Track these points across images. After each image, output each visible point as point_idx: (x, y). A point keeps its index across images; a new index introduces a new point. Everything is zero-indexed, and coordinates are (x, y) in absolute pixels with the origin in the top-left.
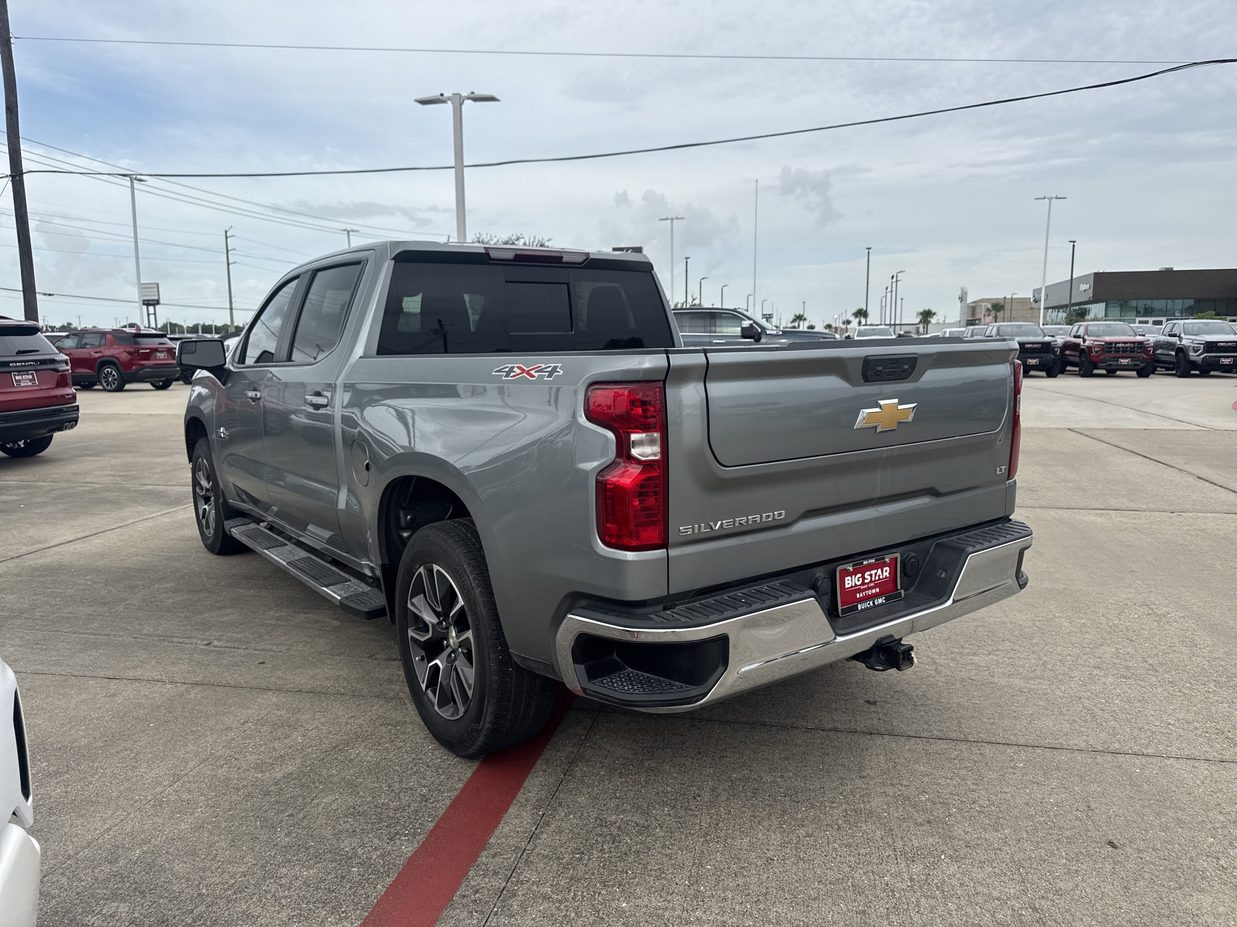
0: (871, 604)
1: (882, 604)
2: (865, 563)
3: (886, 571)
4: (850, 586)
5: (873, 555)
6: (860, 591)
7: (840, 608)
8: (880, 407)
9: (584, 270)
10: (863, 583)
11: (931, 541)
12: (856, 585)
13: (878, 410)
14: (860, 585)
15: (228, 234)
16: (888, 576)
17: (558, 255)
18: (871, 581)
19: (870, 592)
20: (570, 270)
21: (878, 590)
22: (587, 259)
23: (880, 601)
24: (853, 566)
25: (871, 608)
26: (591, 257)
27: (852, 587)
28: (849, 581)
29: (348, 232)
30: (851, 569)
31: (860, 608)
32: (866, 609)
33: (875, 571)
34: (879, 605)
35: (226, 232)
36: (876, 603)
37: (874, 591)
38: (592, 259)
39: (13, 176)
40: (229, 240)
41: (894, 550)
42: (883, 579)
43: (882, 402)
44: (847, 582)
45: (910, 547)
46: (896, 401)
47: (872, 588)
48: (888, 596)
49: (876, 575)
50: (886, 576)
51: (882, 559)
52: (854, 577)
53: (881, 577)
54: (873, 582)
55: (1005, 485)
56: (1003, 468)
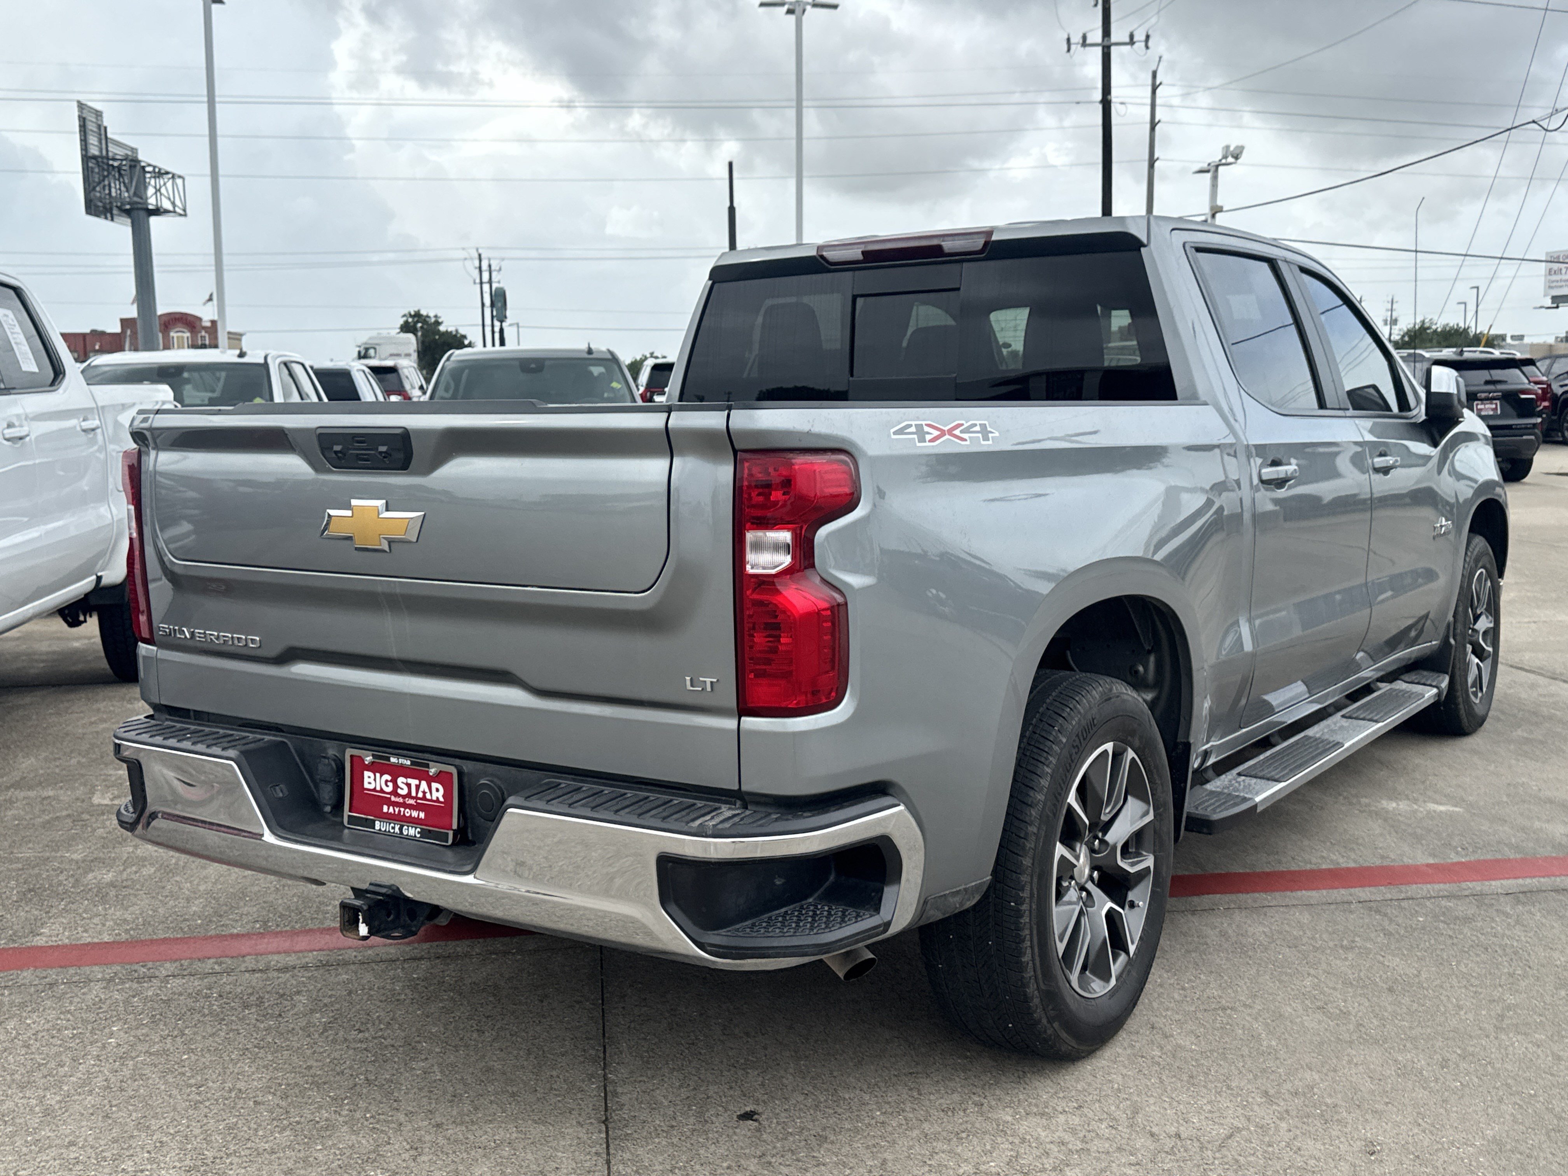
0: (397, 830)
1: (413, 839)
2: (393, 760)
3: (437, 790)
4: (372, 787)
5: (409, 753)
6: (390, 803)
7: (347, 812)
8: (351, 509)
10: (394, 793)
12: (382, 791)
13: (348, 513)
14: (390, 794)
16: (441, 799)
18: (409, 795)
19: (408, 812)
21: (422, 815)
23: (412, 832)
24: (375, 757)
25: (393, 835)
26: (995, 237)
27: (374, 790)
28: (371, 780)
30: (371, 761)
31: (377, 827)
32: (386, 834)
33: (416, 782)
34: (408, 838)
36: (405, 833)
37: (415, 814)
41: (450, 760)
42: (431, 800)
44: (366, 780)
45: (491, 768)
46: (380, 503)
47: (411, 807)
48: (430, 831)
49: (418, 787)
50: (438, 800)
51: (428, 766)
52: (378, 775)
53: (428, 796)
54: (413, 798)
55: (730, 724)
56: (708, 680)
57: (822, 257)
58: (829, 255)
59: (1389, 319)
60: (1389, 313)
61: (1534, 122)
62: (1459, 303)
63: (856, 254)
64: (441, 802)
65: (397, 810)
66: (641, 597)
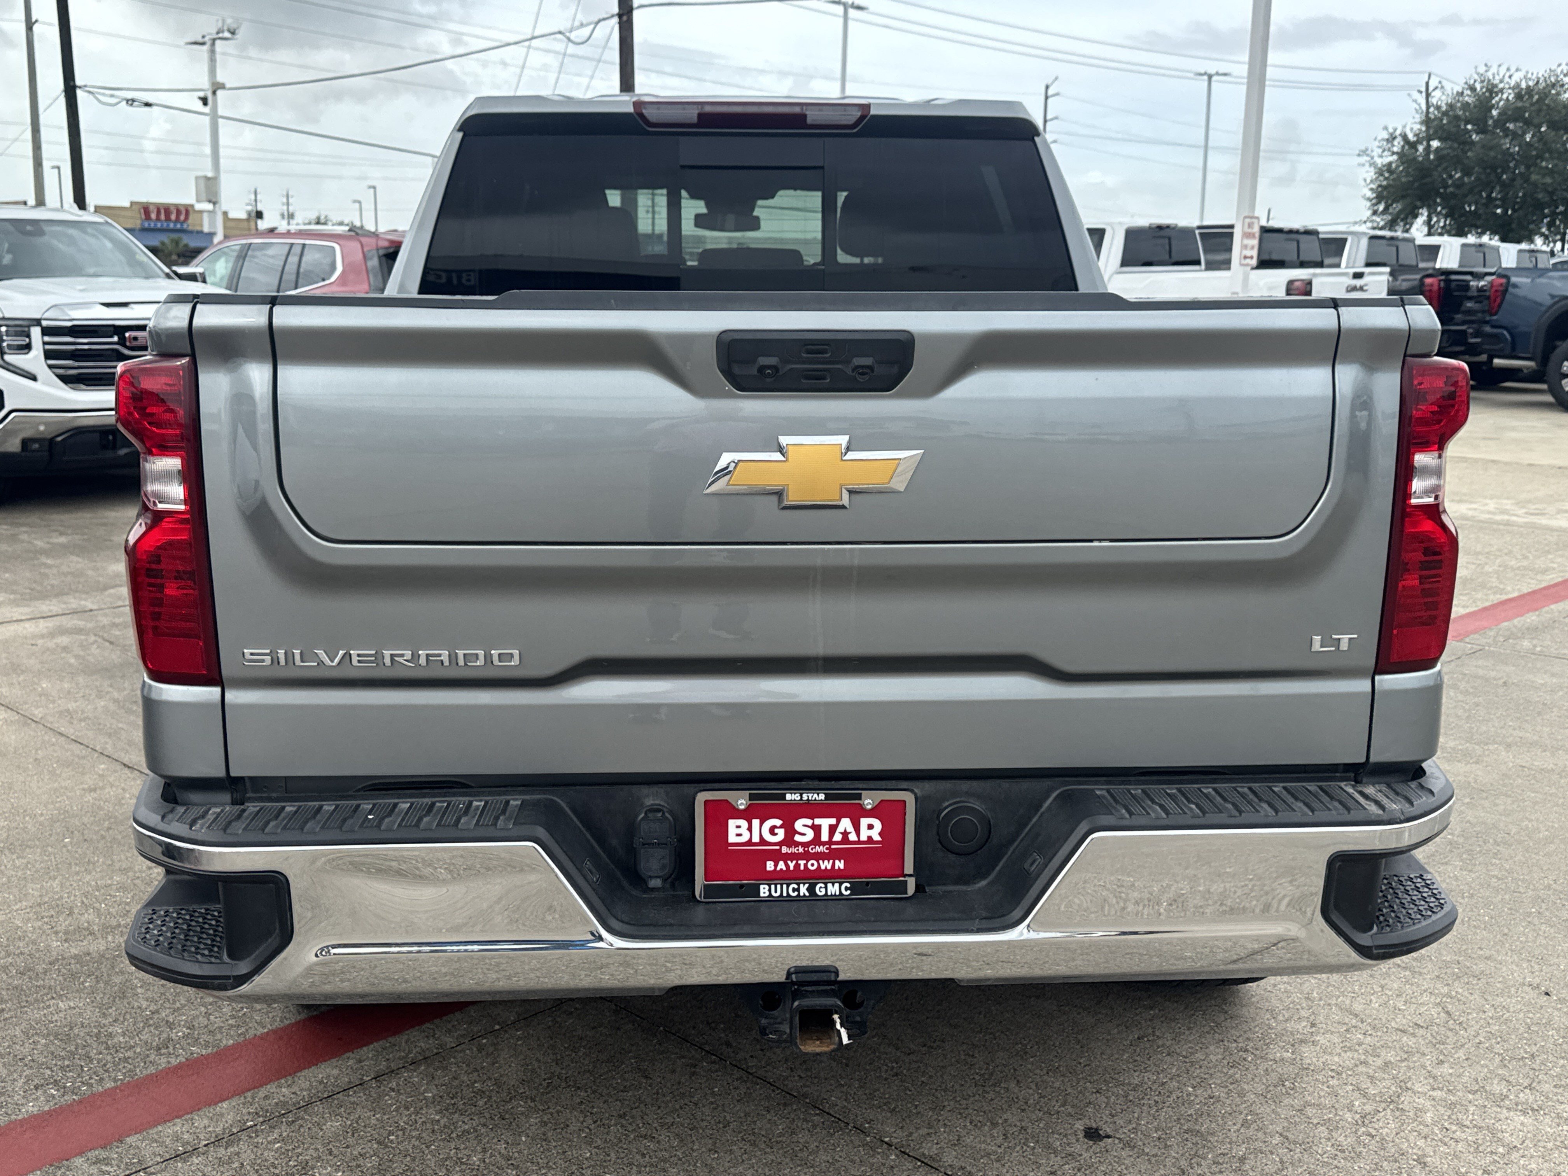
0: (803, 891)
1: (838, 898)
3: (870, 827)
4: (743, 839)
5: (824, 784)
6: (776, 856)
7: (698, 882)
8: (781, 449)
9: (862, 140)
10: (788, 841)
11: (1047, 783)
12: (763, 841)
13: (775, 456)
14: (780, 844)
15: (1050, 92)
16: (877, 838)
17: (797, 110)
18: (817, 841)
19: (812, 865)
20: (826, 139)
21: (840, 864)
22: (863, 117)
23: (835, 889)
24: (752, 797)
25: (799, 899)
26: (873, 112)
27: (749, 843)
28: (744, 830)
29: (1210, 77)
30: (742, 803)
31: (764, 893)
32: (785, 899)
33: (833, 821)
34: (827, 898)
35: (1047, 87)
36: (821, 893)
37: (826, 865)
38: (874, 116)
39: (620, 16)
40: (1050, 100)
41: (904, 784)
42: (859, 842)
43: (784, 440)
44: (733, 831)
45: (975, 785)
46: (843, 440)
47: (819, 857)
48: (867, 883)
49: (833, 829)
50: (870, 839)
51: (859, 797)
52: (756, 823)
53: (853, 837)
54: (824, 844)
55: (1363, 686)
56: (1345, 638)
57: (641, 115)
58: (650, 114)
59: (286, 213)
60: (285, 208)
61: (560, 32)
62: (355, 201)
63: (692, 115)
64: (877, 842)
65: (792, 865)
66: (1278, 543)
